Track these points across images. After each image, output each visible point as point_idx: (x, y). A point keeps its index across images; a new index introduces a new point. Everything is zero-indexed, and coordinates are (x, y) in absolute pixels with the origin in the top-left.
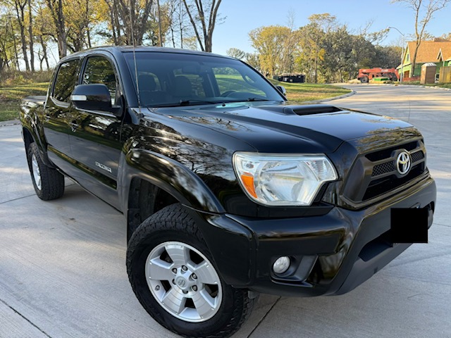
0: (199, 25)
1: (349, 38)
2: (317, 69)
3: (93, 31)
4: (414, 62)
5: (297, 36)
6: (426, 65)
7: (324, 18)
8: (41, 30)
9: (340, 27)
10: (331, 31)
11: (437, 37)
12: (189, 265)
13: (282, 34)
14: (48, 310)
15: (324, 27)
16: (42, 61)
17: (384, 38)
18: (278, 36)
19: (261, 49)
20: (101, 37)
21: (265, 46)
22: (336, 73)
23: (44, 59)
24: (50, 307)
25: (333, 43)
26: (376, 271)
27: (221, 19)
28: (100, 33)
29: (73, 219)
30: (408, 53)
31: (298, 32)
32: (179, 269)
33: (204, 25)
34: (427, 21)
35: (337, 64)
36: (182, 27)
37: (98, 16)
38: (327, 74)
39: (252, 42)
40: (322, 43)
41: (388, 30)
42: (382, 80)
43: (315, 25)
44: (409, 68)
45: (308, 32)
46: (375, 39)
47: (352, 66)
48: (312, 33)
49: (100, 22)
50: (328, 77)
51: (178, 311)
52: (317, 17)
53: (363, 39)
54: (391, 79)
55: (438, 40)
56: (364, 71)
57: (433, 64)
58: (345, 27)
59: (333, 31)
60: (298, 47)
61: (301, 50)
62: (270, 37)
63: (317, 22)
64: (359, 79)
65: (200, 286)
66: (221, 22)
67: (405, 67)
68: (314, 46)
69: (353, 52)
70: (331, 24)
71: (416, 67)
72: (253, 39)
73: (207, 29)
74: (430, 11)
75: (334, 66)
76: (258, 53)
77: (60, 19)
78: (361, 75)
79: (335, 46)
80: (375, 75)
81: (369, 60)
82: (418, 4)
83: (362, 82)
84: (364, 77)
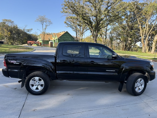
1: (18, 30)
4: (44, 40)
6: (50, 42)
7: (9, 21)
10: (12, 26)
17: (31, 31)
30: (40, 37)
34: (45, 29)
40: (9, 30)
41: (32, 29)
42: (36, 45)
43: (5, 23)
44: (41, 42)
46: (28, 31)
55: (48, 34)
57: (52, 42)
64: (28, 44)
69: (21, 34)
70: (12, 24)
71: (45, 42)
78: (28, 43)
79: (14, 32)
80: (33, 43)
81: (26, 38)
82: (43, 23)
83: (29, 45)
84: (29, 44)
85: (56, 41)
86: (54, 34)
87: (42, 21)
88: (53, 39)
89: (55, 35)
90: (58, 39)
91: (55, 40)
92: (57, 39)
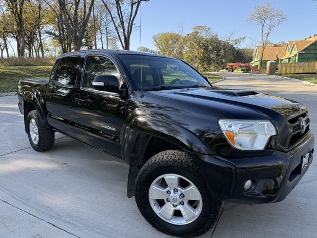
0: (121, 30)
1: (219, 42)
2: (198, 63)
3: (43, 31)
4: (262, 59)
5: (185, 40)
6: (270, 62)
7: (203, 29)
8: (4, 29)
9: (213, 35)
10: (208, 37)
11: (275, 43)
12: (179, 189)
13: (175, 38)
14: (75, 223)
15: (203, 34)
16: (2, 50)
17: (241, 43)
18: (172, 39)
19: (161, 48)
20: (48, 35)
21: (164, 46)
22: (211, 66)
23: (5, 49)
24: (76, 221)
25: (209, 45)
26: (293, 188)
27: (136, 27)
28: (48, 33)
29: (65, 164)
30: (257, 53)
31: (186, 37)
32: (172, 191)
33: (124, 30)
34: (269, 33)
35: (212, 59)
36: (108, 31)
37: (47, 21)
38: (205, 66)
39: (155, 43)
40: (202, 45)
41: (244, 38)
42: (242, 70)
43: (197, 33)
44: (258, 63)
45: (192, 37)
46: (236, 43)
47: (221, 61)
48: (195, 38)
49: (48, 25)
50: (205, 68)
51: (170, 219)
52: (199, 28)
53: (228, 43)
54: (247, 70)
55: (275, 46)
56: (230, 64)
57: (274, 61)
58: (217, 35)
59: (209, 37)
60: (186, 48)
61: (188, 50)
62: (167, 40)
63: (198, 31)
64: (227, 69)
65: (186, 202)
66: (136, 29)
67: (255, 62)
68: (197, 47)
69: (222, 51)
70: (208, 32)
71: (263, 63)
72: (156, 41)
73: (126, 33)
74: (271, 27)
75: (209, 61)
76: (159, 50)
77: (20, 22)
78: (228, 67)
79: (210, 47)
80: (237, 67)
81: (232, 57)
82: (263, 22)
83: (228, 72)
84: (230, 68)
85: (292, 60)
86: (291, 42)
87: (263, 16)
88: (288, 55)
89: (293, 44)
90: (299, 54)
91: (289, 59)
92: (295, 56)
